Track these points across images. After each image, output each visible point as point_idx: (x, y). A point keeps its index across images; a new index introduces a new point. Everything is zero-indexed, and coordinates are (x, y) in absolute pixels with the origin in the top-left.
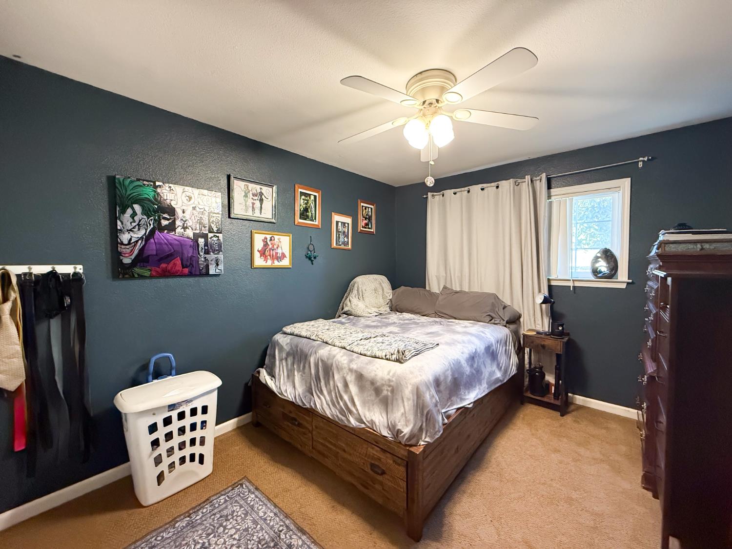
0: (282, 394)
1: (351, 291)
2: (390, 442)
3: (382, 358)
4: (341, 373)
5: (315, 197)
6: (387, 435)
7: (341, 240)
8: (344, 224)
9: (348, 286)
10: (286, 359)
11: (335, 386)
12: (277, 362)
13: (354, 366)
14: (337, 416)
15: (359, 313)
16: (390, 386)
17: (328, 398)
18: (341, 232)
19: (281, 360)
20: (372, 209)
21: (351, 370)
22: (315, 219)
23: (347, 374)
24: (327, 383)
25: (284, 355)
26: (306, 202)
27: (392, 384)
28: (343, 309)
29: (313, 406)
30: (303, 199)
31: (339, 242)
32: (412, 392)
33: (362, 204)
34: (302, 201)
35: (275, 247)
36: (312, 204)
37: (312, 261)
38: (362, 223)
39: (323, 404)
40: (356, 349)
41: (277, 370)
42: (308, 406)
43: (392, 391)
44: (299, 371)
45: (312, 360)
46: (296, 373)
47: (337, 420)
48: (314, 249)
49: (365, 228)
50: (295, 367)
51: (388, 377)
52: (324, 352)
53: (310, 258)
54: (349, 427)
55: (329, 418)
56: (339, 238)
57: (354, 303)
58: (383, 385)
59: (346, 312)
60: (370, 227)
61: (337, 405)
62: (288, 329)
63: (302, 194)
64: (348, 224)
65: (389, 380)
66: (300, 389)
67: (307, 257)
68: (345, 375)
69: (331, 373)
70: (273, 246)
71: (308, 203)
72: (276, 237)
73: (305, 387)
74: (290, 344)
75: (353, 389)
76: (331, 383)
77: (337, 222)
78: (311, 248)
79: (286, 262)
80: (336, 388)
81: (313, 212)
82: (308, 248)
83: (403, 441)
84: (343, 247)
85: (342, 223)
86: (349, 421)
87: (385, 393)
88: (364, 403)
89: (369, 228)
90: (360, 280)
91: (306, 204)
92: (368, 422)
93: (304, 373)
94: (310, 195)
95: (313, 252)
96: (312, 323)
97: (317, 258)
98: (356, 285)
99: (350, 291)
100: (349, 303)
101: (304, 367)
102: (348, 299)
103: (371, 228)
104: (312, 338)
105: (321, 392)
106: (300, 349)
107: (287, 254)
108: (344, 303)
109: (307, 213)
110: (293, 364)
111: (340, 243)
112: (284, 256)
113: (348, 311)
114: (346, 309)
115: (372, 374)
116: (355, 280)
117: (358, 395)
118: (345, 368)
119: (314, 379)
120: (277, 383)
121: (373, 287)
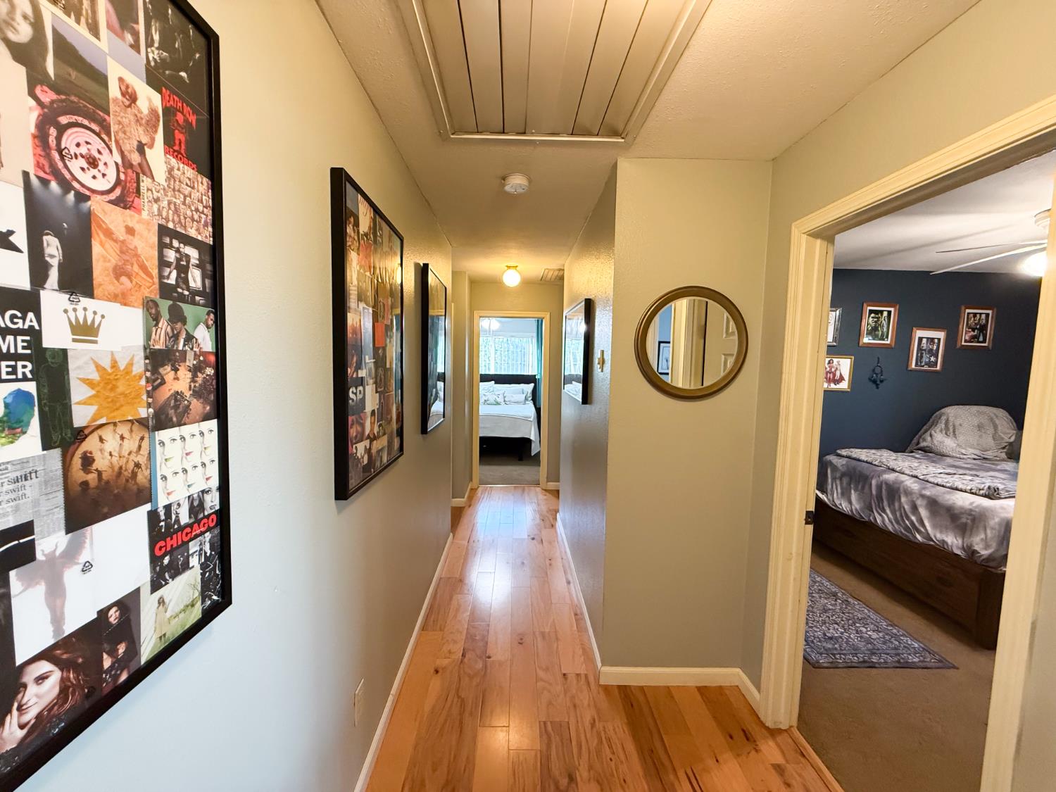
0: (836, 506)
1: (935, 424)
2: (963, 559)
3: (966, 492)
4: (909, 497)
5: (889, 312)
6: (961, 554)
7: (925, 359)
8: (931, 340)
9: (931, 417)
10: (841, 479)
11: (901, 506)
12: (830, 480)
13: (927, 493)
14: (901, 532)
15: (945, 451)
16: (970, 515)
17: (890, 516)
18: (925, 350)
19: (834, 479)
20: (987, 315)
21: (923, 496)
22: (887, 337)
23: (918, 498)
24: (891, 504)
25: (838, 475)
26: (876, 319)
27: (973, 513)
28: (918, 443)
29: (872, 520)
30: (872, 317)
31: (921, 363)
32: (1000, 524)
33: (968, 311)
34: (871, 319)
35: (833, 370)
36: (883, 322)
37: (877, 385)
38: (965, 336)
39: (884, 519)
40: (931, 480)
41: (829, 487)
42: (867, 519)
43: (974, 520)
44: (855, 490)
45: (874, 482)
46: (853, 492)
47: (900, 534)
48: (882, 371)
49: (972, 342)
50: (852, 486)
51: (970, 507)
52: (890, 477)
53: (874, 382)
54: (915, 542)
55: (891, 532)
56: (922, 357)
57: (938, 438)
58: (962, 513)
59: (924, 447)
60: (981, 339)
61: (901, 522)
62: (844, 452)
63: (871, 312)
64: (939, 340)
65: (971, 510)
66: (856, 505)
67: (870, 379)
68: (915, 499)
69: (897, 497)
70: (831, 369)
71: (878, 321)
72: (835, 360)
73: (862, 504)
74: (847, 465)
75: (924, 512)
76: (897, 504)
77: (920, 339)
78: (878, 370)
79: (844, 386)
80: (902, 509)
81: (885, 330)
82: (874, 370)
83: (979, 561)
84: (926, 368)
85: (928, 338)
86: (915, 537)
87: (964, 520)
88: (934, 526)
89: (979, 342)
90: (952, 412)
91: (876, 322)
92: (938, 541)
93: (863, 493)
94: (882, 312)
95: (879, 375)
96: (873, 451)
97: (885, 382)
98: (944, 418)
99: (933, 422)
100: (929, 438)
101: (863, 488)
102: (929, 432)
103: (984, 341)
104: (874, 463)
105: (884, 511)
106: (860, 471)
107: (846, 377)
108: (920, 437)
109: (877, 332)
110: (849, 484)
111: (923, 364)
112: (842, 379)
113: (927, 447)
114: (923, 444)
115: (951, 502)
116: (943, 410)
117: (928, 518)
118: (915, 493)
119: (875, 499)
120: (830, 497)
121: (976, 422)
